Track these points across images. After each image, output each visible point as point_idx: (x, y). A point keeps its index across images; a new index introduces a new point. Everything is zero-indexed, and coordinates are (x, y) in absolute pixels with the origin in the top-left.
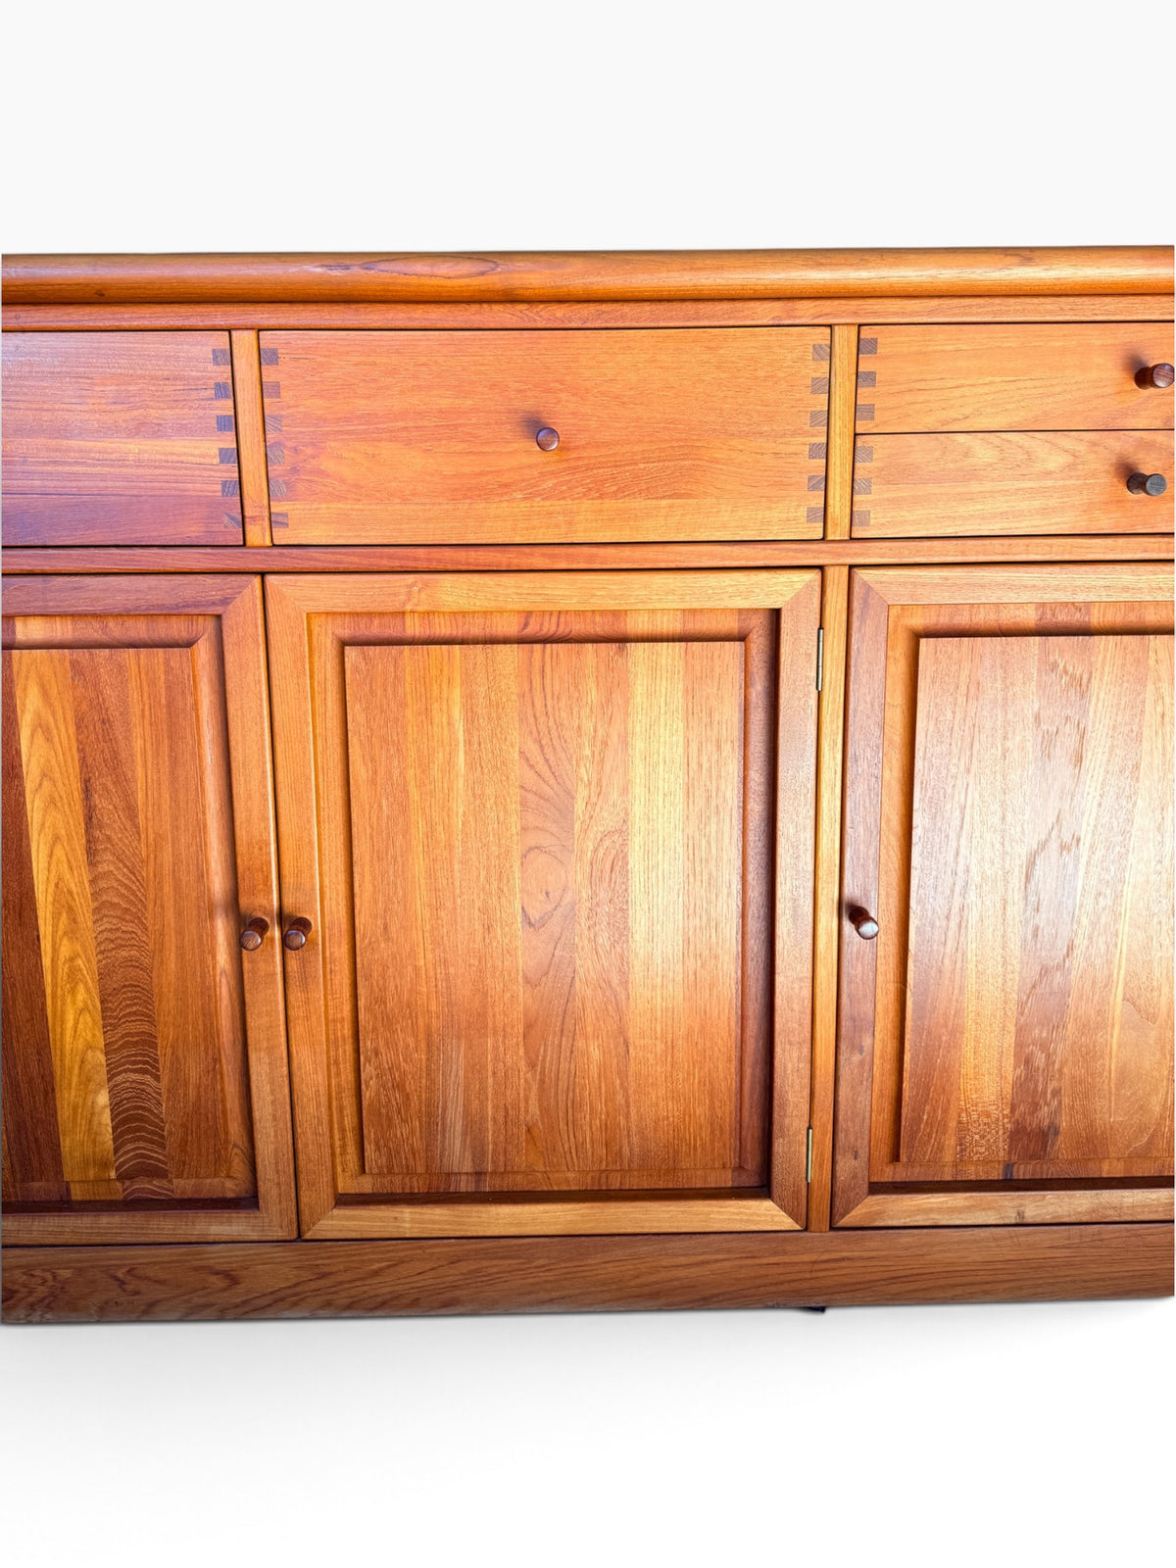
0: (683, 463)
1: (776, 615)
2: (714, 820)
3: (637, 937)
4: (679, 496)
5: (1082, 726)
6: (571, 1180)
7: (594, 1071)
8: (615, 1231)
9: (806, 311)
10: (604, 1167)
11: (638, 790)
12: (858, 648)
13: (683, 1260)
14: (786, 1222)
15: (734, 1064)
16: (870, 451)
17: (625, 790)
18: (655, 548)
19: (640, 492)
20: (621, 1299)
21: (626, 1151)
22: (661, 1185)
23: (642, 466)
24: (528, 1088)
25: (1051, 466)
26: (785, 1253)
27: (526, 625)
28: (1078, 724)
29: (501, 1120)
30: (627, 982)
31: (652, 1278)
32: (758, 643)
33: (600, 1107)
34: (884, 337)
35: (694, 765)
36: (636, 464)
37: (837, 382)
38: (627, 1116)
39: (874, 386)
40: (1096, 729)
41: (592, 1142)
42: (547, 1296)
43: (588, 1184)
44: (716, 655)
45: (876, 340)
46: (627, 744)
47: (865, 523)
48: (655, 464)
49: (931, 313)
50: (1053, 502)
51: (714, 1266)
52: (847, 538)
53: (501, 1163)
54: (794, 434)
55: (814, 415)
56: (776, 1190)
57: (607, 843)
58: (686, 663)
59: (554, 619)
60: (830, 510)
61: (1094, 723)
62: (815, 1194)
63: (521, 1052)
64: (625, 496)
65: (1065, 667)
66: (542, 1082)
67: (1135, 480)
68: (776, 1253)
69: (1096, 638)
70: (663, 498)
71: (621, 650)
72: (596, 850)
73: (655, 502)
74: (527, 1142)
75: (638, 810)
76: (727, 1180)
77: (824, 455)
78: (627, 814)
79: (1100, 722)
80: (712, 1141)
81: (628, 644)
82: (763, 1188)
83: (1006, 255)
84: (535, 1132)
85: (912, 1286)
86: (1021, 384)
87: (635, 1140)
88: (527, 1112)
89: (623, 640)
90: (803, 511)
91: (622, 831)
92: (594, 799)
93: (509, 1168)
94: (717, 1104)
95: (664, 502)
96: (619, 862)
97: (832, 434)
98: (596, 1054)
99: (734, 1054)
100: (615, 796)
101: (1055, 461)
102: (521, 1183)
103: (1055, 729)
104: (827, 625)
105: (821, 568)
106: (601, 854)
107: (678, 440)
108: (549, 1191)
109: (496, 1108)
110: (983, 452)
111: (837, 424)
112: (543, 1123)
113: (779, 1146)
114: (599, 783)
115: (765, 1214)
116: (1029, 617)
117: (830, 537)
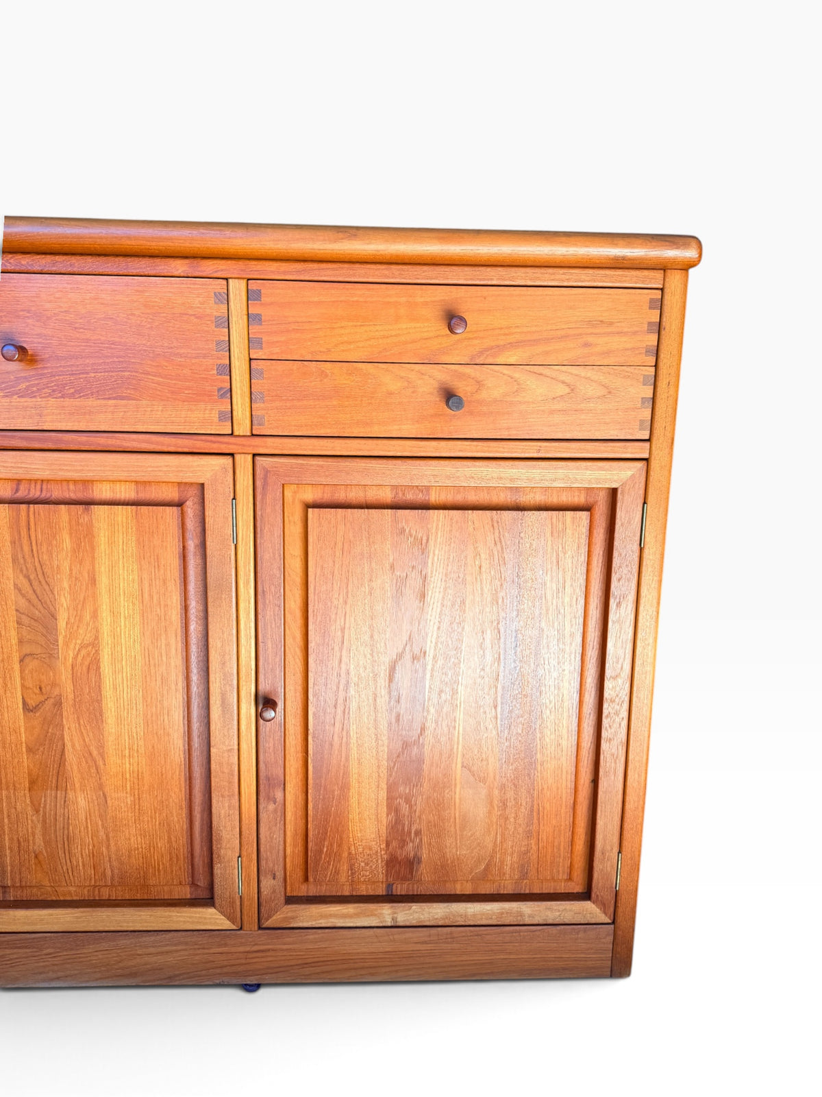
0: (121, 373)
1: (201, 487)
2: (163, 637)
3: (109, 721)
4: (122, 398)
5: (423, 573)
6: (73, 892)
7: (82, 816)
8: (101, 929)
9: (209, 267)
10: (93, 883)
11: (105, 614)
12: (262, 514)
13: (152, 950)
14: (227, 924)
15: (184, 813)
16: (261, 373)
17: (95, 615)
19: (93, 394)
20: (108, 977)
21: (109, 873)
22: (139, 897)
23: (93, 375)
24: (34, 827)
25: (392, 388)
26: (226, 945)
27: (17, 490)
28: (421, 571)
29: (16, 849)
30: (103, 753)
31: (130, 963)
32: (191, 509)
33: (88, 840)
34: (267, 290)
35: (146, 596)
36: (87, 373)
37: (233, 319)
38: (108, 847)
39: (261, 324)
40: (434, 575)
41: (84, 865)
42: (54, 976)
43: (85, 894)
44: (159, 516)
45: (260, 291)
46: (95, 581)
47: (262, 424)
48: (103, 374)
49: (285, 273)
51: (175, 955)
52: (249, 434)
53: (17, 880)
54: (204, 356)
55: (218, 343)
56: (217, 901)
57: (83, 652)
58: (138, 521)
59: (38, 487)
60: (235, 413)
61: (432, 572)
62: (246, 903)
63: (28, 801)
64: (80, 397)
65: (410, 531)
66: (44, 821)
68: (220, 946)
69: (431, 511)
70: (109, 399)
71: (87, 510)
72: (75, 658)
73: (103, 402)
74: (35, 864)
75: (105, 629)
76: (186, 892)
77: (228, 372)
78: (97, 631)
79: (436, 571)
80: (171, 865)
81: (92, 506)
82: (208, 900)
83: (338, 232)
84: (41, 858)
85: (318, 970)
86: (367, 328)
87: (115, 864)
88: (34, 844)
89: (89, 503)
90: (215, 413)
91: (95, 644)
92: (72, 620)
93: (24, 884)
94: (173, 839)
95: (112, 402)
96: (94, 665)
97: (233, 358)
98: (83, 804)
99: (184, 804)
100: (88, 617)
101: (395, 385)
102: (37, 894)
103: (405, 575)
104: (238, 497)
105: (232, 455)
106: (80, 658)
107: (118, 357)
108: (57, 901)
109: (11, 839)
111: (236, 351)
112: (47, 852)
113: (218, 870)
114: (75, 609)
115: (211, 918)
116: (387, 496)
117: (236, 433)
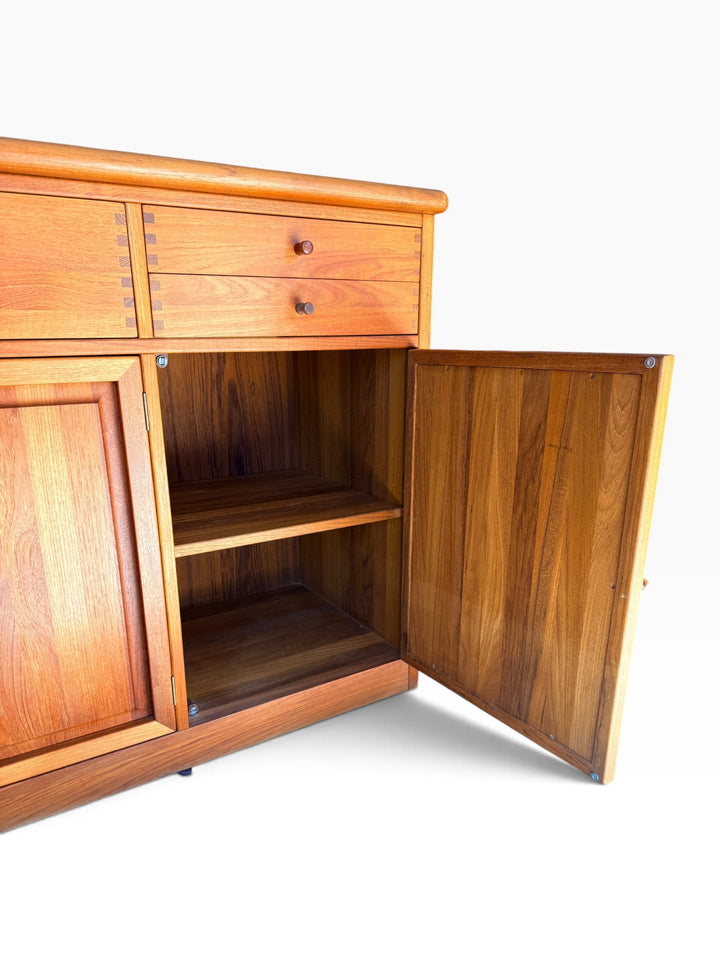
0: (39, 286)
1: (115, 384)
2: (93, 515)
3: (54, 594)
4: (40, 308)
6: (33, 745)
7: (37, 677)
8: (65, 765)
9: (107, 191)
10: (52, 730)
11: (40, 502)
13: (109, 768)
14: (167, 730)
15: (125, 653)
16: (158, 285)
17: (32, 504)
18: (28, 343)
19: (12, 304)
21: (65, 718)
22: (90, 731)
23: (11, 287)
25: (257, 297)
26: (167, 746)
30: (51, 622)
31: (92, 784)
32: (107, 404)
33: (45, 697)
34: (157, 213)
35: (76, 483)
36: (5, 285)
37: (133, 239)
38: (63, 698)
39: (156, 244)
41: (43, 719)
42: (28, 815)
43: (44, 743)
44: (81, 412)
45: (153, 215)
46: (28, 474)
47: (161, 328)
48: (21, 286)
49: (183, 200)
50: (261, 318)
51: (127, 766)
52: (151, 337)
54: (111, 270)
55: (122, 259)
56: (157, 715)
57: (24, 538)
58: (62, 419)
60: (139, 320)
62: (179, 708)
67: (299, 307)
68: (162, 748)
70: (29, 309)
71: (14, 413)
72: (17, 545)
73: (23, 312)
75: (43, 517)
76: (129, 718)
77: (131, 285)
78: (35, 519)
80: (117, 698)
81: (19, 409)
82: (151, 716)
83: (220, 169)
84: (3, 723)
85: (233, 744)
86: (237, 249)
87: (70, 710)
89: (15, 406)
90: (123, 321)
91: (34, 529)
92: (10, 512)
94: (117, 676)
95: (30, 312)
96: (35, 549)
97: (134, 272)
98: (36, 667)
99: (124, 647)
100: (26, 508)
101: (259, 294)
104: (146, 391)
105: (138, 355)
106: (21, 546)
107: (33, 270)
108: (18, 755)
110: (221, 287)
111: (136, 266)
112: (7, 715)
113: (156, 691)
114: (13, 502)
115: (154, 729)
117: (142, 336)
